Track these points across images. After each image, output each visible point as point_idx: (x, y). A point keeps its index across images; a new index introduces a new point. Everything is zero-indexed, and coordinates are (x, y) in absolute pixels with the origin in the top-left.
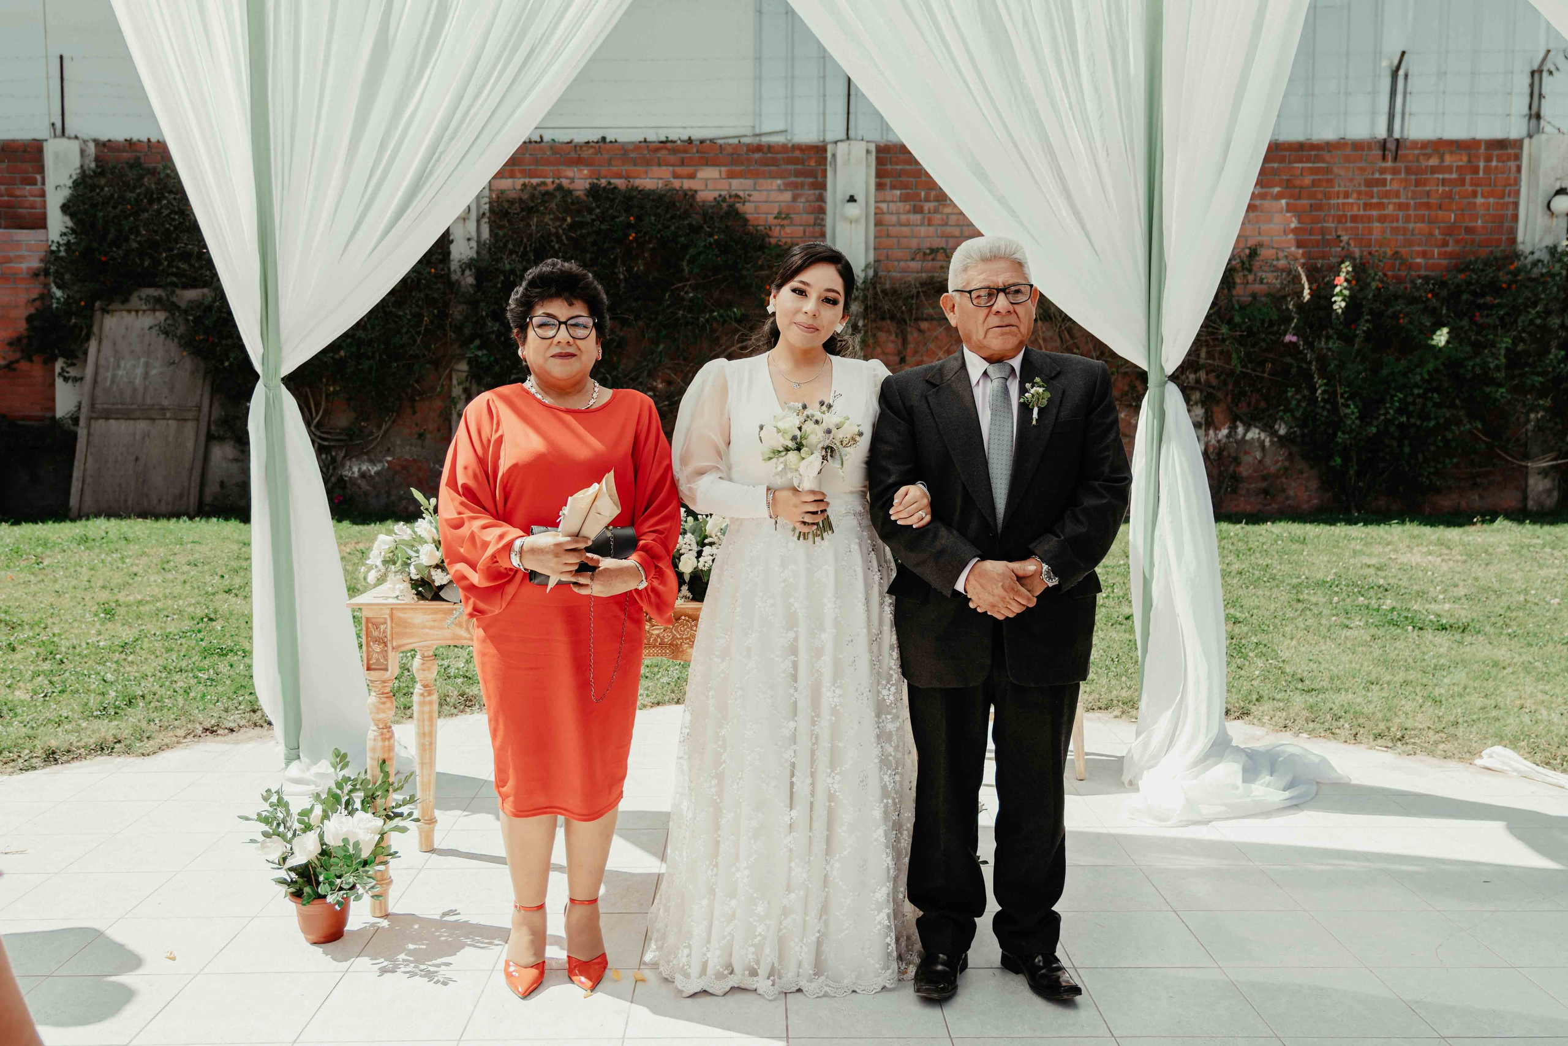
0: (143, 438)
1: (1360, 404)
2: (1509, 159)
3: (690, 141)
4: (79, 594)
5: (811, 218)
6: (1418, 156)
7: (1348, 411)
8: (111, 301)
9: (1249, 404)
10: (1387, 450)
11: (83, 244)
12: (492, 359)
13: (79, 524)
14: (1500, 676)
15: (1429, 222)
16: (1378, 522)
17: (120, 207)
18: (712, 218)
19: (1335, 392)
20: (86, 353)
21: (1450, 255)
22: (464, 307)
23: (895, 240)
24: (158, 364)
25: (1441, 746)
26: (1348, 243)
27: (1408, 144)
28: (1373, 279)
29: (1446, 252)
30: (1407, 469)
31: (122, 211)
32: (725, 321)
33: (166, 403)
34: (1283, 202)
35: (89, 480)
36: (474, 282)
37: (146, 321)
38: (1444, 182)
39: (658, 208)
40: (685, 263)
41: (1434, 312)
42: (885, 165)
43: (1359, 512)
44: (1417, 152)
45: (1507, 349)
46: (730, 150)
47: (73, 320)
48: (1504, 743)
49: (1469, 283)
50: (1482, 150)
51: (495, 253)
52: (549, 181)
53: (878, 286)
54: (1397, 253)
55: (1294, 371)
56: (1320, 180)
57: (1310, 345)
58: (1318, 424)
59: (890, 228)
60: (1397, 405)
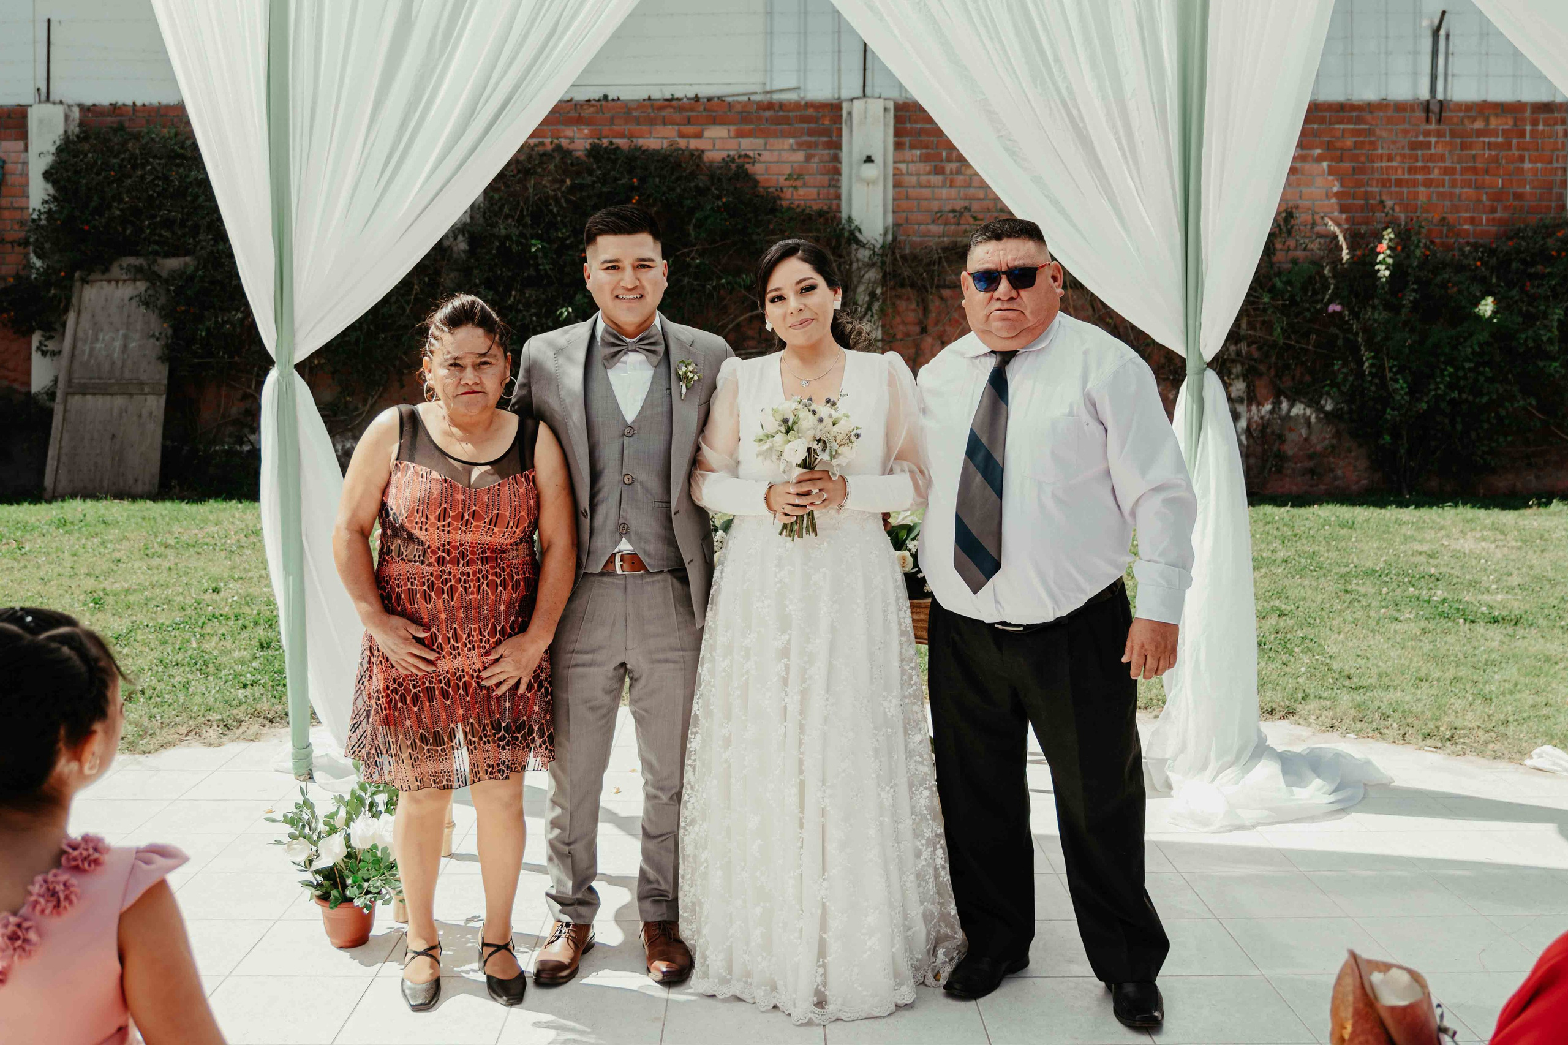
0: (121, 416)
1: (1409, 379)
2: (1556, 123)
3: (697, 98)
5: (826, 178)
6: (1462, 118)
7: (1397, 386)
8: (91, 271)
9: (1293, 378)
10: (1439, 427)
11: (65, 212)
13: (54, 505)
14: (1552, 672)
15: (1477, 188)
16: (1431, 505)
17: (103, 174)
18: (720, 180)
19: (1381, 367)
20: (64, 325)
21: (1500, 222)
22: (457, 274)
23: (916, 203)
24: (137, 336)
25: (1491, 746)
27: (1452, 106)
29: (1494, 219)
30: (1460, 448)
31: (105, 178)
32: (733, 289)
33: (144, 377)
34: (1325, 164)
35: (64, 459)
36: (467, 248)
37: (126, 291)
38: (1490, 146)
39: (662, 169)
40: (691, 227)
41: (1483, 280)
42: (905, 123)
43: (1410, 494)
44: (1461, 114)
45: (1559, 320)
46: (739, 108)
47: (52, 291)
48: (1554, 742)
49: (1519, 252)
50: (1528, 114)
51: (491, 218)
52: (548, 141)
53: (897, 251)
54: (1443, 219)
55: (1340, 342)
56: (1363, 143)
57: (1356, 315)
58: (1366, 399)
59: (910, 190)
60: (1448, 379)
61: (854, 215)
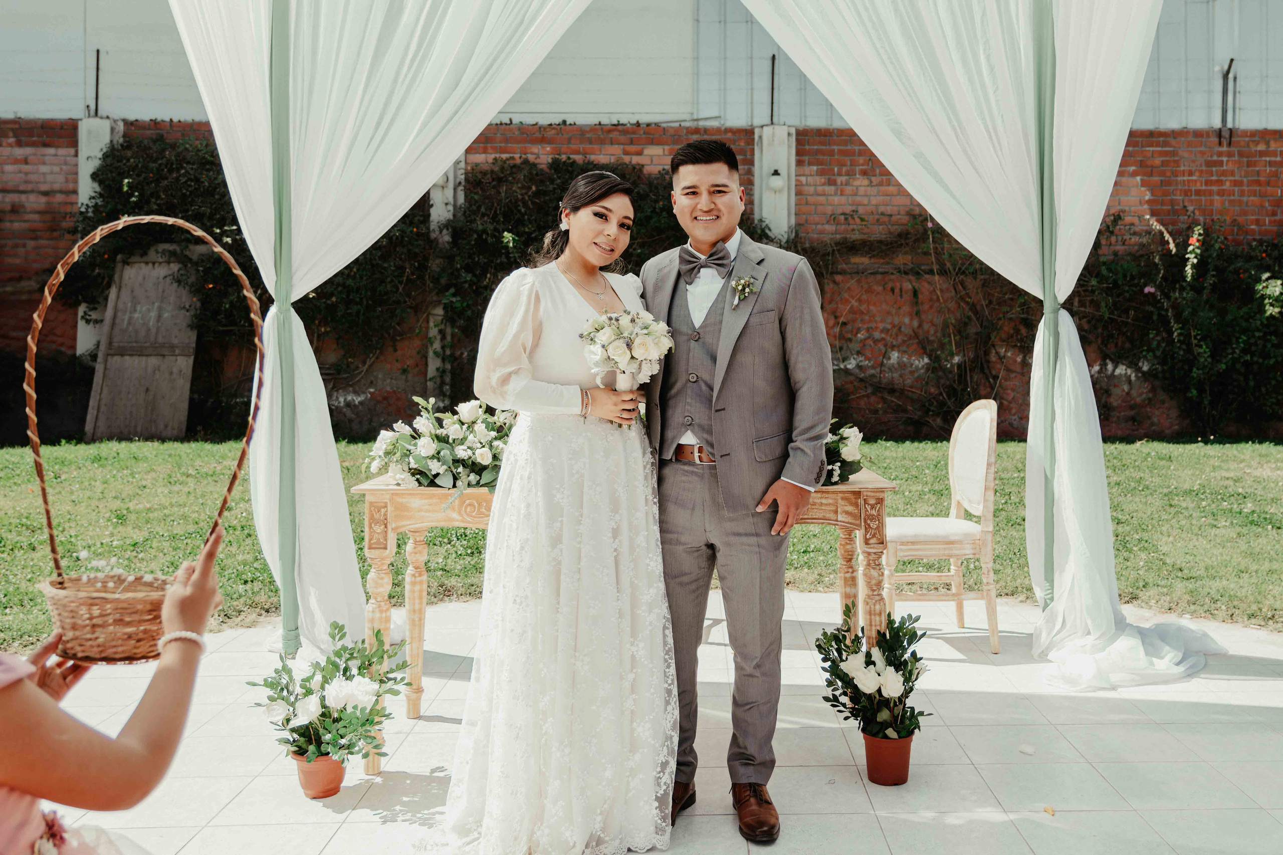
0: (154, 372)
1: (1211, 345)
3: (638, 124)
4: (94, 503)
6: (1248, 142)
7: (1201, 351)
8: (131, 254)
9: (1116, 345)
10: (1235, 384)
11: (109, 206)
12: (465, 304)
13: (93, 446)
15: (1260, 196)
17: (143, 175)
18: (656, 188)
19: (1188, 336)
20: (106, 299)
21: (1279, 223)
22: (441, 260)
23: (813, 207)
24: (170, 308)
26: (1193, 212)
27: (1239, 133)
28: (1216, 241)
29: (1275, 221)
30: (1252, 400)
31: (145, 178)
33: (175, 341)
34: (1138, 178)
35: (103, 408)
36: (451, 240)
37: (162, 271)
38: (1271, 164)
41: (1268, 268)
42: (804, 145)
43: (1214, 436)
44: (1247, 139)
46: (671, 132)
47: (97, 271)
51: (470, 216)
52: (517, 156)
53: (799, 245)
54: (1235, 220)
55: (1155, 317)
56: (1168, 160)
57: (1166, 295)
58: (1176, 361)
59: (809, 197)
60: (1242, 345)
61: (765, 214)
